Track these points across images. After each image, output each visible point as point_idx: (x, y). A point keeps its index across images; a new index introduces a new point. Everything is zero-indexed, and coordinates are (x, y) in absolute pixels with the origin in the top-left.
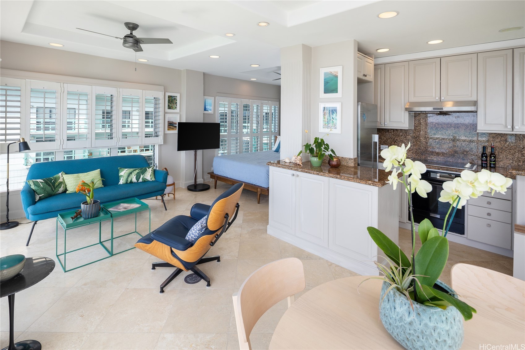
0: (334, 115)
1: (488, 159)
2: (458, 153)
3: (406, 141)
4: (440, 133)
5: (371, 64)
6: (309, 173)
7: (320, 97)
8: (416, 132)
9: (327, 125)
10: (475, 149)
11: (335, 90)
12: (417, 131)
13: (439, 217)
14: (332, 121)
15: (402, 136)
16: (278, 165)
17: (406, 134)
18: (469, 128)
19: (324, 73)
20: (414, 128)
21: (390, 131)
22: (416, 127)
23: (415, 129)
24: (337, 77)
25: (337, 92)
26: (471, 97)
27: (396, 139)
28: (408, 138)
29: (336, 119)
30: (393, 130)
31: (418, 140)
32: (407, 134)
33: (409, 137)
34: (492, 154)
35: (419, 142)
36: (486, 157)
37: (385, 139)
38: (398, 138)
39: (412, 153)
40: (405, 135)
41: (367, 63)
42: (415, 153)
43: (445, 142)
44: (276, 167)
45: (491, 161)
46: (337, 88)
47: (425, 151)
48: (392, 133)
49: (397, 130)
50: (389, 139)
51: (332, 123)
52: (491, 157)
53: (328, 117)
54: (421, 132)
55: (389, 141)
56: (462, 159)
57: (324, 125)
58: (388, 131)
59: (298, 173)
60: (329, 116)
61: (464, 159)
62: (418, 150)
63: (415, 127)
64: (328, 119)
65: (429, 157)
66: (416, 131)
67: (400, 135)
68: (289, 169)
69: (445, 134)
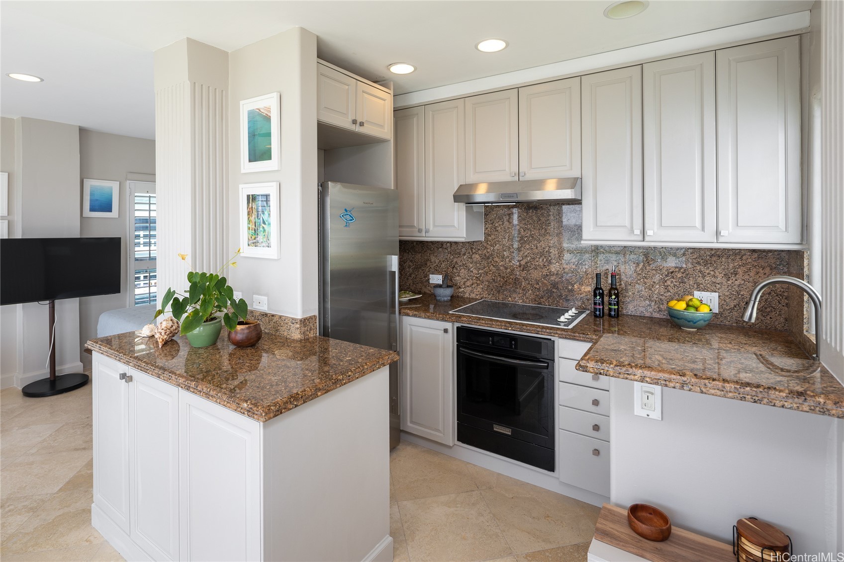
0: (266, 213)
1: (606, 299)
2: (557, 288)
3: (471, 266)
4: (528, 246)
5: (384, 100)
6: (146, 371)
7: (243, 171)
8: (488, 247)
9: (255, 239)
10: (586, 279)
11: (267, 154)
12: (490, 243)
13: (510, 434)
14: (263, 227)
15: (464, 254)
16: (102, 348)
17: (472, 251)
18: (577, 235)
19: (248, 111)
20: (485, 237)
21: (445, 246)
22: (489, 235)
23: (486, 240)
24: (268, 119)
25: (270, 159)
26: (571, 169)
27: (455, 261)
28: (475, 260)
29: (269, 224)
30: (451, 243)
31: (491, 262)
32: (474, 251)
33: (477, 256)
34: (613, 288)
35: (494, 266)
36: (602, 295)
37: (437, 261)
38: (458, 260)
39: (482, 288)
40: (469, 253)
41: (366, 95)
42: (486, 290)
43: (535, 265)
44: (99, 352)
45: (610, 304)
46: (271, 148)
47: (503, 285)
48: (449, 250)
49: (456, 243)
50: (443, 261)
51: (262, 232)
52: (610, 296)
53: (256, 218)
54: (496, 245)
55: (443, 265)
56: (564, 300)
57: (250, 238)
58: (442, 245)
59: (131, 371)
60: (258, 217)
61: (569, 300)
62: (491, 283)
63: (487, 235)
64: (255, 223)
65: (510, 297)
66: (488, 244)
67: (462, 253)
68: (117, 359)
69: (537, 248)
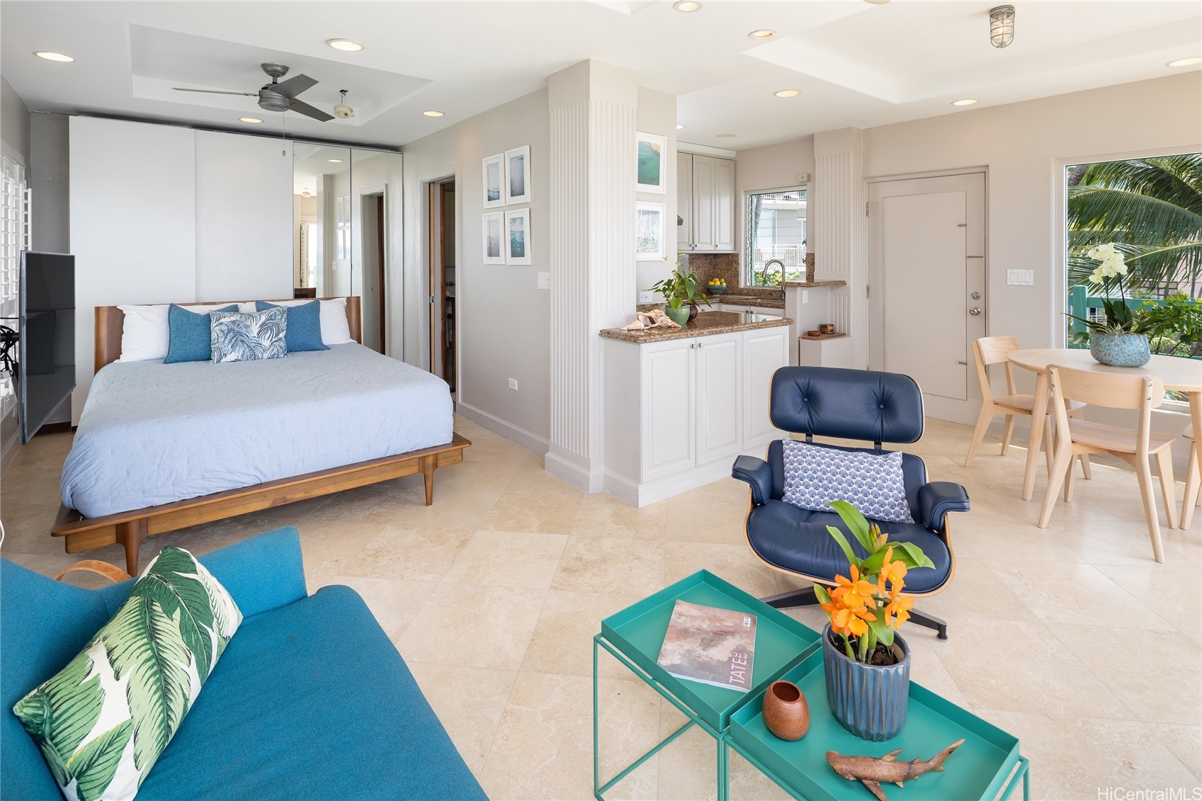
0: (656, 226)
6: (721, 332)
11: (654, 180)
16: (664, 336)
19: (639, 141)
24: (658, 155)
25: (658, 184)
44: (662, 340)
46: (659, 177)
59: (700, 340)
68: (688, 337)
